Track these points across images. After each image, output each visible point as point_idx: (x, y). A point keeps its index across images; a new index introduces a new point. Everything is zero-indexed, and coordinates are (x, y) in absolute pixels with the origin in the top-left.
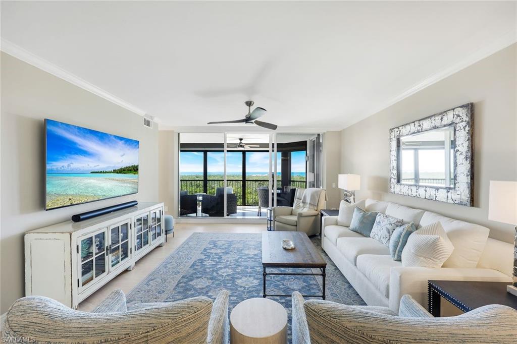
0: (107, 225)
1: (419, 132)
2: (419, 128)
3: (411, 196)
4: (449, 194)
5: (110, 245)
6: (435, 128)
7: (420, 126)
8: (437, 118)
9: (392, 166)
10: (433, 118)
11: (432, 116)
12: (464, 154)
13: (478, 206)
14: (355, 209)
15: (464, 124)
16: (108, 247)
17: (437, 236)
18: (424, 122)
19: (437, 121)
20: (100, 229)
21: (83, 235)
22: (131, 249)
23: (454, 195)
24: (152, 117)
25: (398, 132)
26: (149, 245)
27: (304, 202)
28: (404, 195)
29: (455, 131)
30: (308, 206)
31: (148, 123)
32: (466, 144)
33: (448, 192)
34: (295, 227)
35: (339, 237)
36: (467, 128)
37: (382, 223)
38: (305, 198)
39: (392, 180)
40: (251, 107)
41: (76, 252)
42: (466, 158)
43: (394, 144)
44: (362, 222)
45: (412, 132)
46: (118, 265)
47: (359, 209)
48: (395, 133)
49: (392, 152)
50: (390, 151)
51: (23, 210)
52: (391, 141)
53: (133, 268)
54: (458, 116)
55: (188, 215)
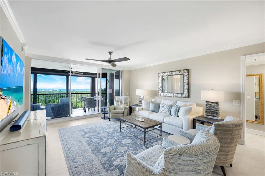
1: (171, 75)
2: (171, 74)
3: (168, 96)
4: (182, 95)
6: (177, 75)
7: (171, 73)
8: (178, 72)
9: (159, 86)
10: (176, 72)
11: (176, 71)
12: (187, 83)
13: (190, 98)
14: (150, 103)
15: (187, 75)
17: (191, 107)
18: (173, 72)
19: (178, 73)
23: (184, 95)
25: (163, 74)
27: (121, 103)
28: (165, 96)
29: (184, 76)
30: (123, 104)
32: (187, 80)
33: (181, 94)
34: (123, 114)
35: (150, 114)
36: (187, 76)
37: (164, 106)
38: (121, 100)
39: (160, 91)
40: (111, 55)
42: (187, 85)
43: (160, 79)
44: (155, 107)
45: (168, 75)
47: (152, 103)
48: (161, 75)
49: (159, 82)
50: (159, 81)
52: (159, 77)
54: (185, 72)
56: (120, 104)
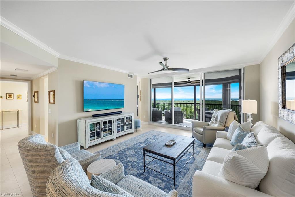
0: (101, 120)
2: (292, 55)
5: (103, 128)
7: (292, 52)
16: (101, 128)
20: (98, 121)
21: (90, 122)
22: (113, 131)
24: (133, 73)
25: (282, 60)
26: (124, 131)
28: (285, 120)
30: (218, 122)
31: (130, 76)
34: (202, 136)
38: (217, 116)
39: (280, 106)
41: (87, 128)
45: (288, 59)
46: (107, 137)
48: (280, 61)
49: (279, 81)
50: (278, 79)
51: (78, 111)
52: (278, 69)
53: (115, 140)
55: (157, 121)
56: (214, 121)
